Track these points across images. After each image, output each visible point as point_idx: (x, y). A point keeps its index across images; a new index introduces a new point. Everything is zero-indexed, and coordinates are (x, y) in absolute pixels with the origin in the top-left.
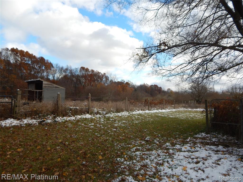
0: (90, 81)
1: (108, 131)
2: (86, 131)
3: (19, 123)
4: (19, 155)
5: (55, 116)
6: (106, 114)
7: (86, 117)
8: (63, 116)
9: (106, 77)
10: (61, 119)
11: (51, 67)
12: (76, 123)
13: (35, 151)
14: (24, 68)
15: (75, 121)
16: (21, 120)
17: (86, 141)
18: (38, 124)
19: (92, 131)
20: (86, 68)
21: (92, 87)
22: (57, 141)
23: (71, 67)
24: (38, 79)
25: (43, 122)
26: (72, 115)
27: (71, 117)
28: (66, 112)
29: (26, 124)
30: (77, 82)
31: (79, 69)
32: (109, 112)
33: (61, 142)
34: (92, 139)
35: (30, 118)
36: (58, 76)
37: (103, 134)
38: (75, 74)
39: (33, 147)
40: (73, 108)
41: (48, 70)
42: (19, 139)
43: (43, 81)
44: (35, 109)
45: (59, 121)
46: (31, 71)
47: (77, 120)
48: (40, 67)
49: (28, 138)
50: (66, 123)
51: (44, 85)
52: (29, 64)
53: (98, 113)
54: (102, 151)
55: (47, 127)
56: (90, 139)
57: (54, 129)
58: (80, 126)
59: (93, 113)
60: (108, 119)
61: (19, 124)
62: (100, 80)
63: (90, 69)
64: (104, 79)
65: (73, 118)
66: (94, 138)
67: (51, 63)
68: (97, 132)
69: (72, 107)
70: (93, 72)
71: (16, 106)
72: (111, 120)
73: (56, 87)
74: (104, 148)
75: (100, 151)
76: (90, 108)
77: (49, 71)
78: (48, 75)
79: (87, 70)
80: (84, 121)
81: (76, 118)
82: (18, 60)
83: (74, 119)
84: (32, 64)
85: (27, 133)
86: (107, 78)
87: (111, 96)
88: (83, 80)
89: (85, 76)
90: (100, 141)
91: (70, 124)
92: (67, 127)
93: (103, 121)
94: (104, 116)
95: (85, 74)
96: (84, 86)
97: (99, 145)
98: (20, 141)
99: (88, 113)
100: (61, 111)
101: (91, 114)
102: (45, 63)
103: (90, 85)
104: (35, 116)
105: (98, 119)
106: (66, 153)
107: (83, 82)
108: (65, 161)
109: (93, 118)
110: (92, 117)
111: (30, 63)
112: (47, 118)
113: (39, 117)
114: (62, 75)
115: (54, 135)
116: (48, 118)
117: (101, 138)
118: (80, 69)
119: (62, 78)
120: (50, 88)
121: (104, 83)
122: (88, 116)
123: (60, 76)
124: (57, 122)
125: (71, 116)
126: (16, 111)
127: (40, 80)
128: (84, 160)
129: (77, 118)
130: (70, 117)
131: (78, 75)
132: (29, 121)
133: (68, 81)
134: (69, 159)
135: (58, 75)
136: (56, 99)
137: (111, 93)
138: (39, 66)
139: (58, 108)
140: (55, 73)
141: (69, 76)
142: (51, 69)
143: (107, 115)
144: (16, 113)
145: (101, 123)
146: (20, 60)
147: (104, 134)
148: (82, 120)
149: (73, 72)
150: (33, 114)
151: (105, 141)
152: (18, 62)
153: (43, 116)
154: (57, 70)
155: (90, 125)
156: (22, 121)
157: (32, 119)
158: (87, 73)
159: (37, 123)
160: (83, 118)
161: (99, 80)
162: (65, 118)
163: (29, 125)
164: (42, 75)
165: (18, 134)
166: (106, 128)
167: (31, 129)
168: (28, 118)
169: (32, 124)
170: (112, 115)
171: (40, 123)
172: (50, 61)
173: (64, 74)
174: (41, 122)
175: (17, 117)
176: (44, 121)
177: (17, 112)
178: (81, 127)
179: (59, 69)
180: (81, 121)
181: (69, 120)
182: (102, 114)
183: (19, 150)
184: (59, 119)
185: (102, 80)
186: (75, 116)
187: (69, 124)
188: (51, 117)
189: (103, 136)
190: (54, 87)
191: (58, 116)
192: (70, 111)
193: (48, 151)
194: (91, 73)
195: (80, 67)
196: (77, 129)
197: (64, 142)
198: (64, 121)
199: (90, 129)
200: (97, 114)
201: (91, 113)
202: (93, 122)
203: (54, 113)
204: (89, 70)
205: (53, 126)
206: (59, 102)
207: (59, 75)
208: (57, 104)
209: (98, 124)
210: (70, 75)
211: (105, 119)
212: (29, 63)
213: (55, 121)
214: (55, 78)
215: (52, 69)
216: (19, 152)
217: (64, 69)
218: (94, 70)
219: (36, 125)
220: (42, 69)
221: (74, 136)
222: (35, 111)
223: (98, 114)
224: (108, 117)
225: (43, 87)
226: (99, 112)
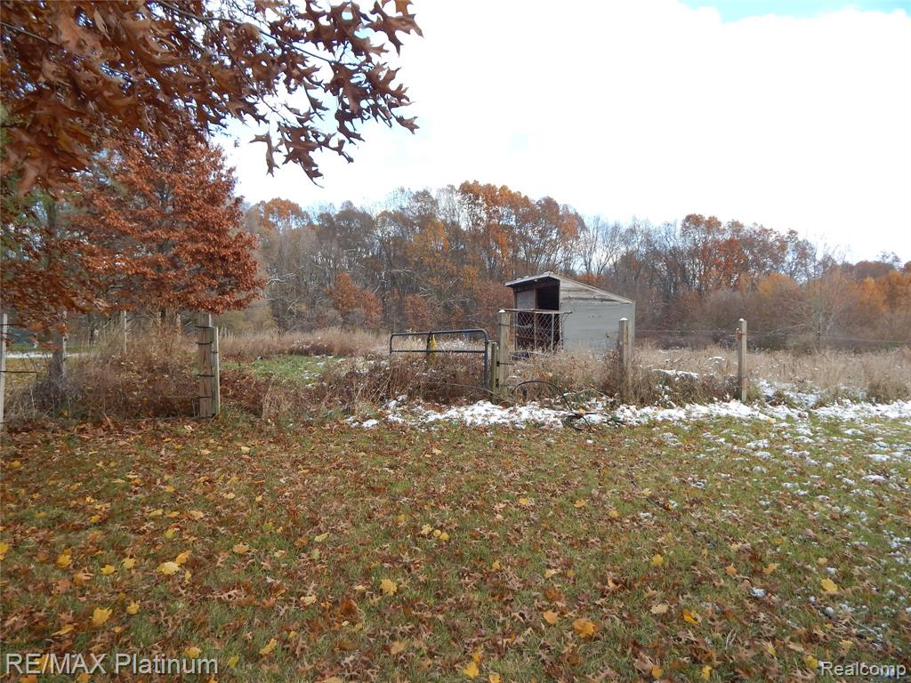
0: (727, 269)
1: (840, 479)
2: (739, 466)
3: (508, 418)
4: (528, 520)
5: (613, 404)
6: (821, 404)
7: (730, 412)
8: (643, 403)
9: (797, 245)
10: (634, 414)
11: (579, 230)
12: (691, 431)
13: (571, 515)
14: (497, 242)
15: (687, 425)
16: (512, 408)
17: (749, 508)
18: (561, 426)
19: (765, 470)
20: (707, 219)
21: (737, 295)
22: (637, 492)
23: (647, 221)
24: (546, 275)
25: (578, 421)
26: (675, 402)
27: (671, 407)
28: (650, 389)
29: (527, 422)
30: (672, 276)
31: (679, 226)
32: (836, 397)
33: (652, 498)
34: (772, 505)
35: (536, 403)
36: (603, 261)
37: (819, 488)
38: (665, 247)
39: (561, 500)
40: (677, 375)
41: (568, 240)
42: (518, 468)
43: (558, 281)
44: (551, 375)
45: (629, 419)
46: (517, 250)
47: (694, 422)
48: (543, 234)
49: (542, 467)
50: (654, 429)
51: (562, 294)
52: (511, 227)
53: (778, 399)
54: (830, 559)
55: (591, 439)
56: (764, 503)
57: (616, 448)
58: (709, 445)
59: (758, 397)
60: (834, 426)
61: (507, 421)
62: (769, 262)
63: (725, 220)
64: (790, 258)
65: (677, 413)
66: (782, 502)
67: (577, 214)
68: (791, 478)
69: (674, 371)
70: (739, 231)
71: (498, 363)
72: (849, 432)
73: (602, 300)
74: (841, 549)
75: (822, 560)
76: (744, 376)
77: (571, 245)
78: (567, 260)
79: (712, 224)
80: (725, 428)
81: (689, 413)
82: (481, 219)
83: (684, 417)
84: (520, 227)
85: (534, 453)
86: (804, 251)
87: (828, 328)
88: (695, 268)
89: (703, 251)
90: (810, 515)
91: (671, 434)
92: (660, 444)
93: (808, 436)
94: (810, 412)
95: (705, 244)
96: (699, 290)
97: (810, 531)
98: (521, 474)
99: (737, 396)
100: (633, 385)
101: (749, 401)
102: (559, 218)
103: (728, 284)
104: (550, 397)
105: (784, 424)
106: (678, 539)
107: (694, 276)
108: (680, 569)
109: (759, 420)
110: (756, 413)
111: (513, 223)
112: (588, 407)
113: (565, 401)
114: (615, 256)
115: (620, 468)
116: (590, 405)
117: (815, 505)
118: (684, 225)
119: (615, 264)
120: (582, 301)
121: (792, 274)
122: (736, 409)
123: (608, 258)
124: (622, 423)
125: (670, 404)
126: (497, 380)
127: (551, 276)
128: (757, 580)
129: (694, 414)
130: (666, 408)
131: (674, 248)
132: (534, 412)
133: (638, 275)
134: (694, 564)
135: (602, 258)
136: (615, 342)
137: (827, 316)
138: (539, 231)
139: (623, 372)
140: (591, 249)
141: (642, 255)
142: (578, 238)
143: (822, 412)
144: (497, 385)
145: (802, 441)
146: (484, 216)
147: (824, 490)
148: (715, 425)
149: (655, 237)
150: (546, 391)
151: (834, 519)
152: (479, 225)
153: (576, 399)
154: (599, 239)
155: (752, 444)
156: (515, 411)
157: (542, 407)
158: (710, 237)
159: (559, 422)
160: (718, 414)
161: (765, 264)
162: (647, 410)
163: (535, 426)
164: (549, 260)
165: (511, 452)
166: (829, 464)
167: (544, 439)
168: (530, 404)
169: (543, 424)
170: (848, 412)
171: (568, 421)
172: (575, 210)
173: (623, 249)
174: (571, 418)
175: (502, 397)
176: (579, 416)
177: (501, 381)
178: (718, 451)
179: (607, 233)
180: (712, 426)
181: (665, 421)
182: (798, 405)
183: (523, 502)
184: (627, 413)
185: (778, 260)
186: (684, 407)
187: (667, 434)
188: (600, 404)
189: (820, 497)
190: (595, 299)
191: (623, 402)
192: (667, 388)
193: (611, 520)
194: (728, 236)
195: (685, 217)
196: (702, 455)
197: (662, 499)
198: (645, 421)
199: (757, 460)
200: (774, 404)
201: (749, 398)
202: (762, 434)
203: (608, 392)
204: (719, 223)
205: (610, 436)
206: (625, 353)
207: (605, 256)
208: (617, 361)
209: (788, 446)
210: (643, 250)
211: (815, 424)
212: (511, 223)
213: (615, 419)
214: (594, 269)
215: (582, 235)
216: (524, 509)
217: (623, 230)
218: (741, 222)
219: (558, 429)
220: (551, 240)
221: (694, 482)
222: (550, 380)
223: (780, 404)
224: (831, 419)
225: (561, 301)
226: (784, 396)
